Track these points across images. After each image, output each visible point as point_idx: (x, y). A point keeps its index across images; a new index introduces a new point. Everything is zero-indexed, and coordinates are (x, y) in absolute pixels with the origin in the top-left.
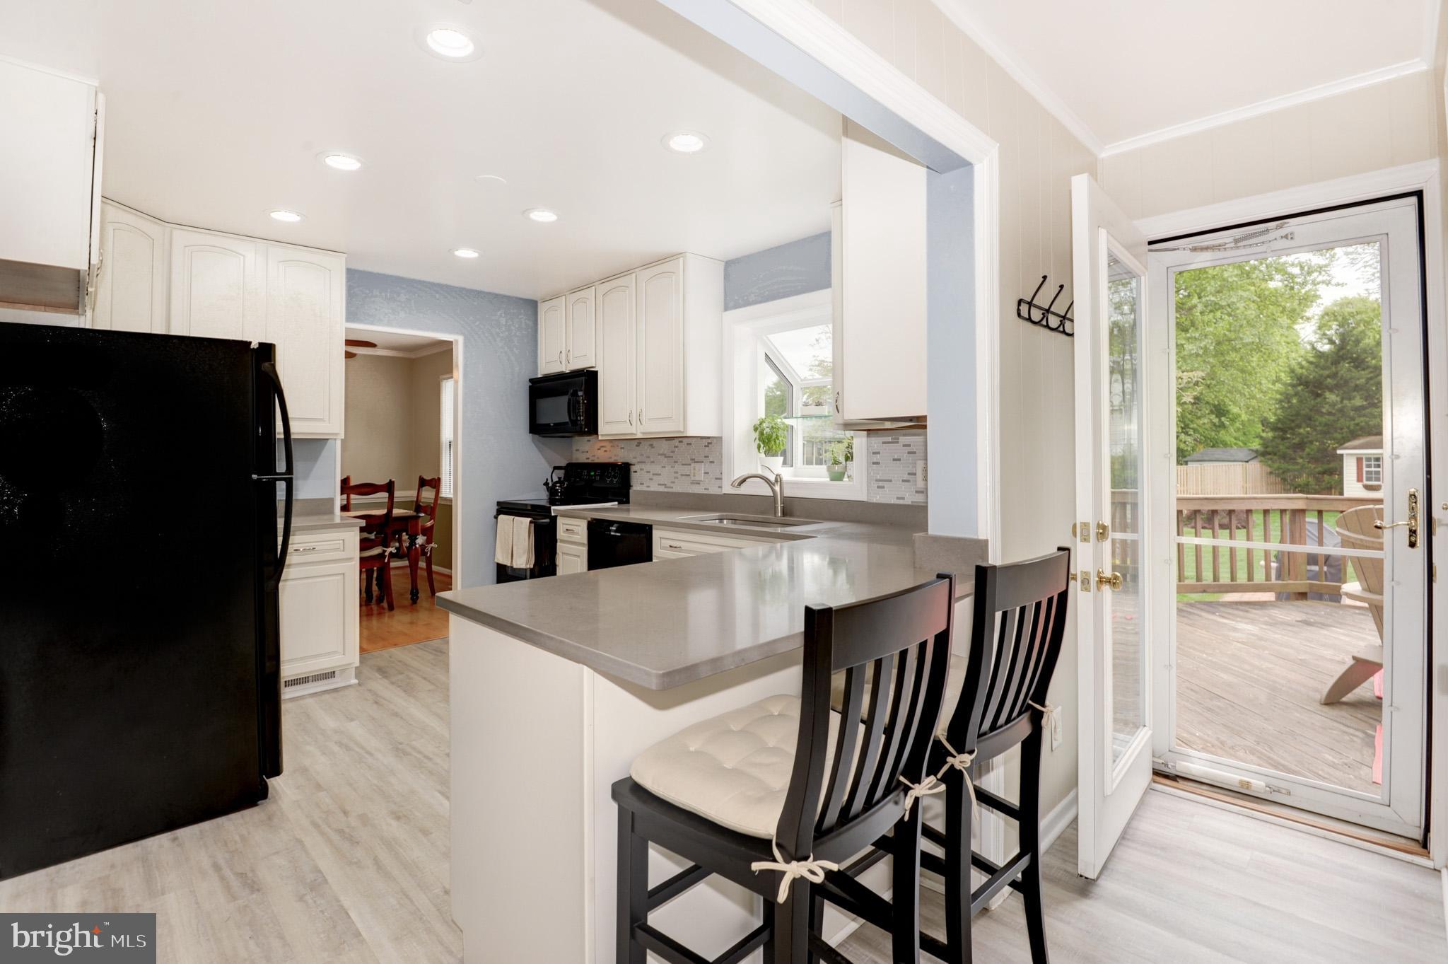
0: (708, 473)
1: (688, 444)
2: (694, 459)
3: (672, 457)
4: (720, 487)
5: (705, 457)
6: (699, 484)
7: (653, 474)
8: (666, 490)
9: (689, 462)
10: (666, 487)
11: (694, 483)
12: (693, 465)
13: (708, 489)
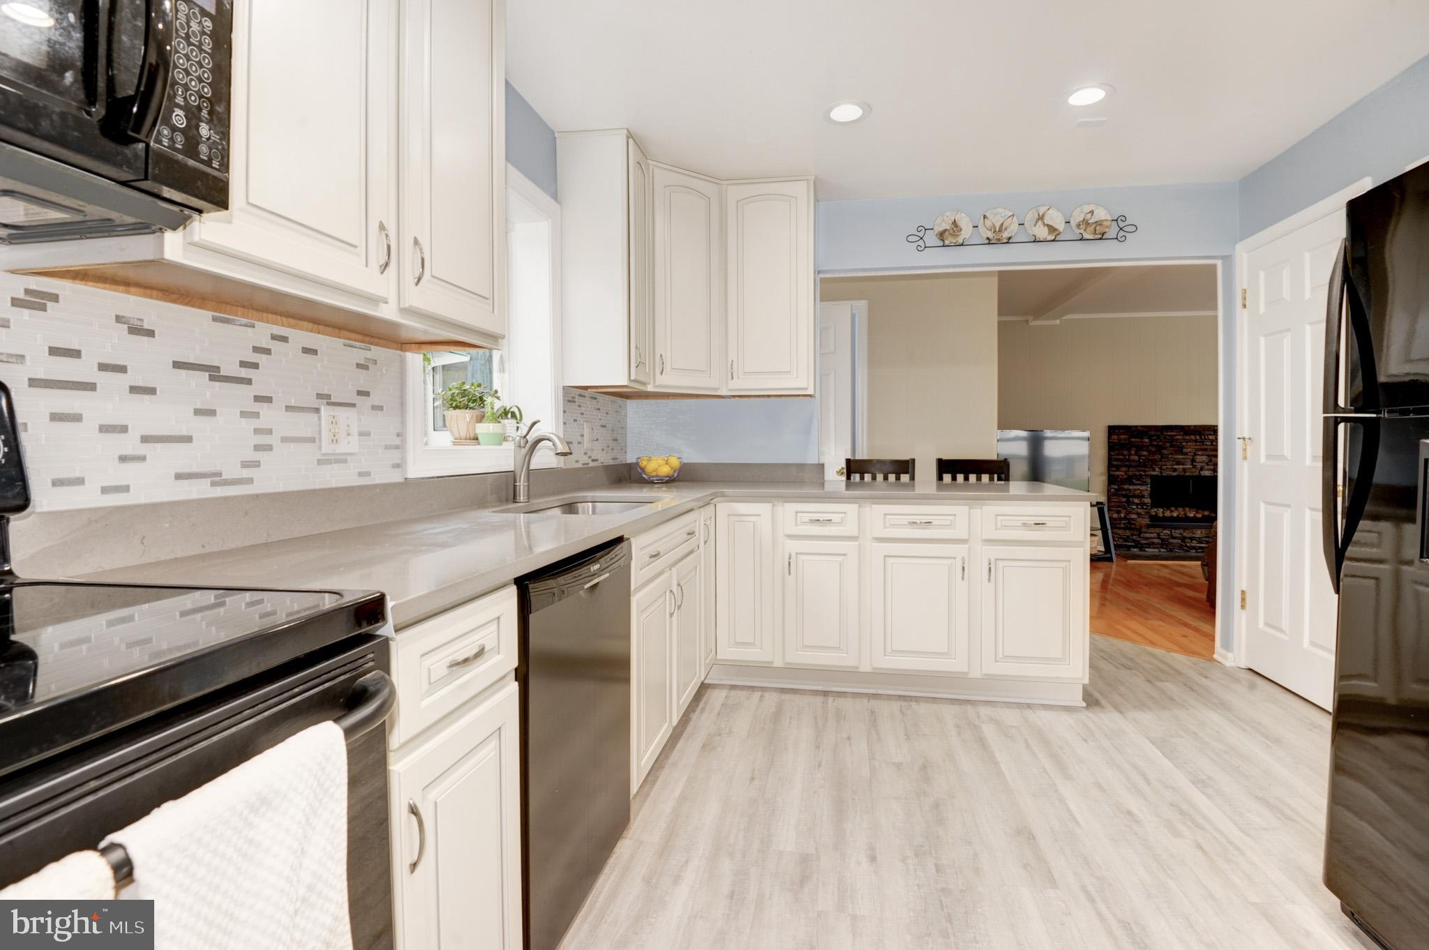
0: (368, 434)
1: (306, 351)
2: (329, 397)
3: (248, 382)
4: (397, 466)
5: (360, 393)
6: (345, 461)
7: (145, 439)
8: (220, 492)
9: (315, 403)
10: (213, 484)
11: (328, 462)
12: (325, 411)
13: (368, 474)
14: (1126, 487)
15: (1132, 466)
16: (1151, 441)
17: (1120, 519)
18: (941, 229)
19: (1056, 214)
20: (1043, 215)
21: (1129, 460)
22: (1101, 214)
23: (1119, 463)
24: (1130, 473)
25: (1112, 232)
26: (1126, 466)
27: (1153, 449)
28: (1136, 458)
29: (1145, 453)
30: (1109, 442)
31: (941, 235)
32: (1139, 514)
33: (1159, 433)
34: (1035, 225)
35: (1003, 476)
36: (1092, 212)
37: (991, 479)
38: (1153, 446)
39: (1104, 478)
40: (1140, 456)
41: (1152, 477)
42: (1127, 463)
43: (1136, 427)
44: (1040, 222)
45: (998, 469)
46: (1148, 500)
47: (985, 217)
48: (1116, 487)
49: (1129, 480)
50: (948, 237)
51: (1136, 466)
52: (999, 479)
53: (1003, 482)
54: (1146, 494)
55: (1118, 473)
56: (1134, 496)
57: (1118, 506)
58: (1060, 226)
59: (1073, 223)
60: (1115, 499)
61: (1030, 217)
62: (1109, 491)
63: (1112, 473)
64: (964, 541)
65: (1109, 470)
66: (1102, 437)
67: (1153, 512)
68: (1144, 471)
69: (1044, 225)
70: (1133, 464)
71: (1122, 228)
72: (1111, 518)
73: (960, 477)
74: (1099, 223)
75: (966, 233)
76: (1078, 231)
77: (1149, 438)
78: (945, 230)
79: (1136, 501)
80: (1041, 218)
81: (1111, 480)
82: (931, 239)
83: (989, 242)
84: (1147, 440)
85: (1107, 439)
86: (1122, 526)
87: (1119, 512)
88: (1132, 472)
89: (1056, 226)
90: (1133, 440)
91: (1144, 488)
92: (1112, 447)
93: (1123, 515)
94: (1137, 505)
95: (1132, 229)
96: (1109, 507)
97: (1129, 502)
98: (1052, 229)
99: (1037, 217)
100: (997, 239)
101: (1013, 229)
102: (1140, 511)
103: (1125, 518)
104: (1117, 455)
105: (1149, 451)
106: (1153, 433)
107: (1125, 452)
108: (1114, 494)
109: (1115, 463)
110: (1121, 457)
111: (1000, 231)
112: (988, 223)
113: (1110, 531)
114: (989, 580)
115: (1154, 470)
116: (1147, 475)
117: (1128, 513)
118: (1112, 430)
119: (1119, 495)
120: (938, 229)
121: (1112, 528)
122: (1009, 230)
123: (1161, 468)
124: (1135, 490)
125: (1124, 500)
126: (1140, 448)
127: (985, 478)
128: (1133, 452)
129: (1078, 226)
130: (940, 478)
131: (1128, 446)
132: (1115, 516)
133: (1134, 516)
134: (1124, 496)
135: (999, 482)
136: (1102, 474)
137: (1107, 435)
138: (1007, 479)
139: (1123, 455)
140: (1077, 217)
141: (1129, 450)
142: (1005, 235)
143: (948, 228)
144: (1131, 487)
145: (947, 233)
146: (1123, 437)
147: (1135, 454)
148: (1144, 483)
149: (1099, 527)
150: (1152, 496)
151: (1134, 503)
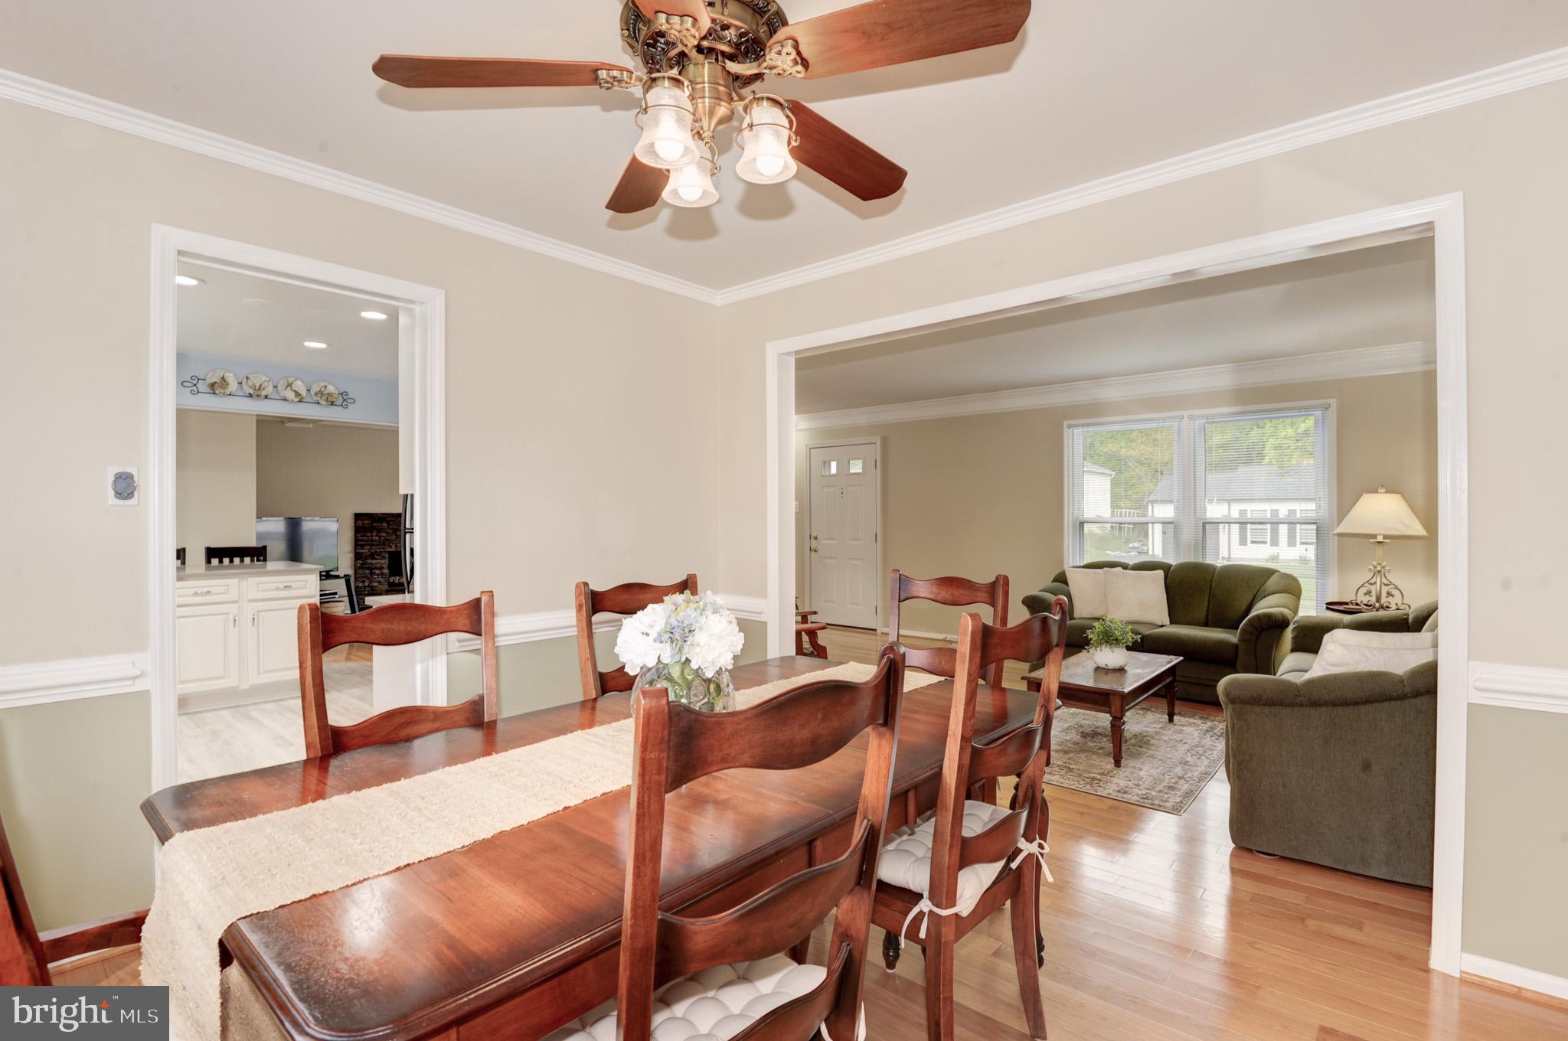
14: (369, 561)
15: (374, 545)
16: (388, 525)
17: (365, 587)
18: (212, 381)
19: (301, 383)
20: (291, 383)
21: (372, 540)
22: (331, 389)
23: (364, 543)
24: (372, 551)
25: (340, 401)
26: (369, 545)
27: (390, 531)
28: (377, 538)
29: (384, 534)
30: (355, 526)
31: (212, 385)
32: (379, 582)
33: (394, 519)
34: (285, 389)
35: (262, 558)
36: (326, 387)
37: (252, 561)
38: (390, 529)
39: (352, 555)
40: (380, 537)
41: (390, 553)
42: (370, 543)
43: (377, 514)
44: (289, 388)
45: (258, 554)
46: (386, 571)
47: (247, 378)
48: (361, 562)
49: (372, 556)
50: (217, 387)
51: (378, 545)
52: (258, 560)
53: (261, 563)
54: (385, 566)
55: (362, 551)
56: (376, 568)
57: (363, 577)
58: (304, 393)
59: (312, 392)
60: (361, 571)
61: (282, 384)
62: (355, 566)
63: (357, 551)
64: (236, 602)
65: (355, 549)
66: (349, 523)
67: (391, 579)
68: (383, 548)
69: (292, 390)
70: (375, 543)
71: (343, 399)
72: (356, 587)
73: (226, 561)
74: (330, 395)
75: (233, 386)
76: (315, 398)
77: (387, 522)
78: (216, 383)
79: (377, 572)
80: (290, 385)
81: (357, 556)
82: (202, 386)
83: (251, 396)
84: (385, 525)
85: (353, 524)
86: (366, 592)
87: (363, 582)
88: (375, 549)
89: (301, 393)
90: (374, 524)
91: (383, 561)
92: (358, 530)
93: (367, 584)
94: (378, 575)
95: (352, 401)
96: (355, 578)
97: (372, 574)
98: (297, 394)
99: (286, 384)
100: (256, 394)
101: (269, 390)
102: (380, 579)
103: (369, 585)
104: (361, 536)
105: (387, 533)
106: (390, 519)
107: (369, 534)
108: (359, 568)
109: (360, 543)
110: (365, 538)
111: (259, 389)
112: (250, 383)
113: (355, 597)
114: (253, 625)
115: (391, 548)
116: (385, 552)
117: (371, 582)
118: (358, 517)
119: (364, 568)
120: (210, 381)
121: (357, 595)
122: (266, 390)
123: (396, 546)
124: (376, 563)
125: (368, 571)
126: (379, 531)
127: (247, 560)
128: (375, 534)
129: (316, 394)
130: (209, 562)
131: (371, 529)
132: (361, 585)
133: (376, 584)
134: (368, 569)
135: (258, 563)
136: (350, 552)
137: (353, 521)
138: (265, 560)
139: (366, 536)
140: (315, 388)
141: (371, 532)
142: (263, 393)
143: (218, 381)
144: (374, 562)
145: (217, 385)
146: (366, 522)
147: (376, 536)
148: (384, 558)
149: (346, 594)
150: (389, 567)
151: (375, 574)
